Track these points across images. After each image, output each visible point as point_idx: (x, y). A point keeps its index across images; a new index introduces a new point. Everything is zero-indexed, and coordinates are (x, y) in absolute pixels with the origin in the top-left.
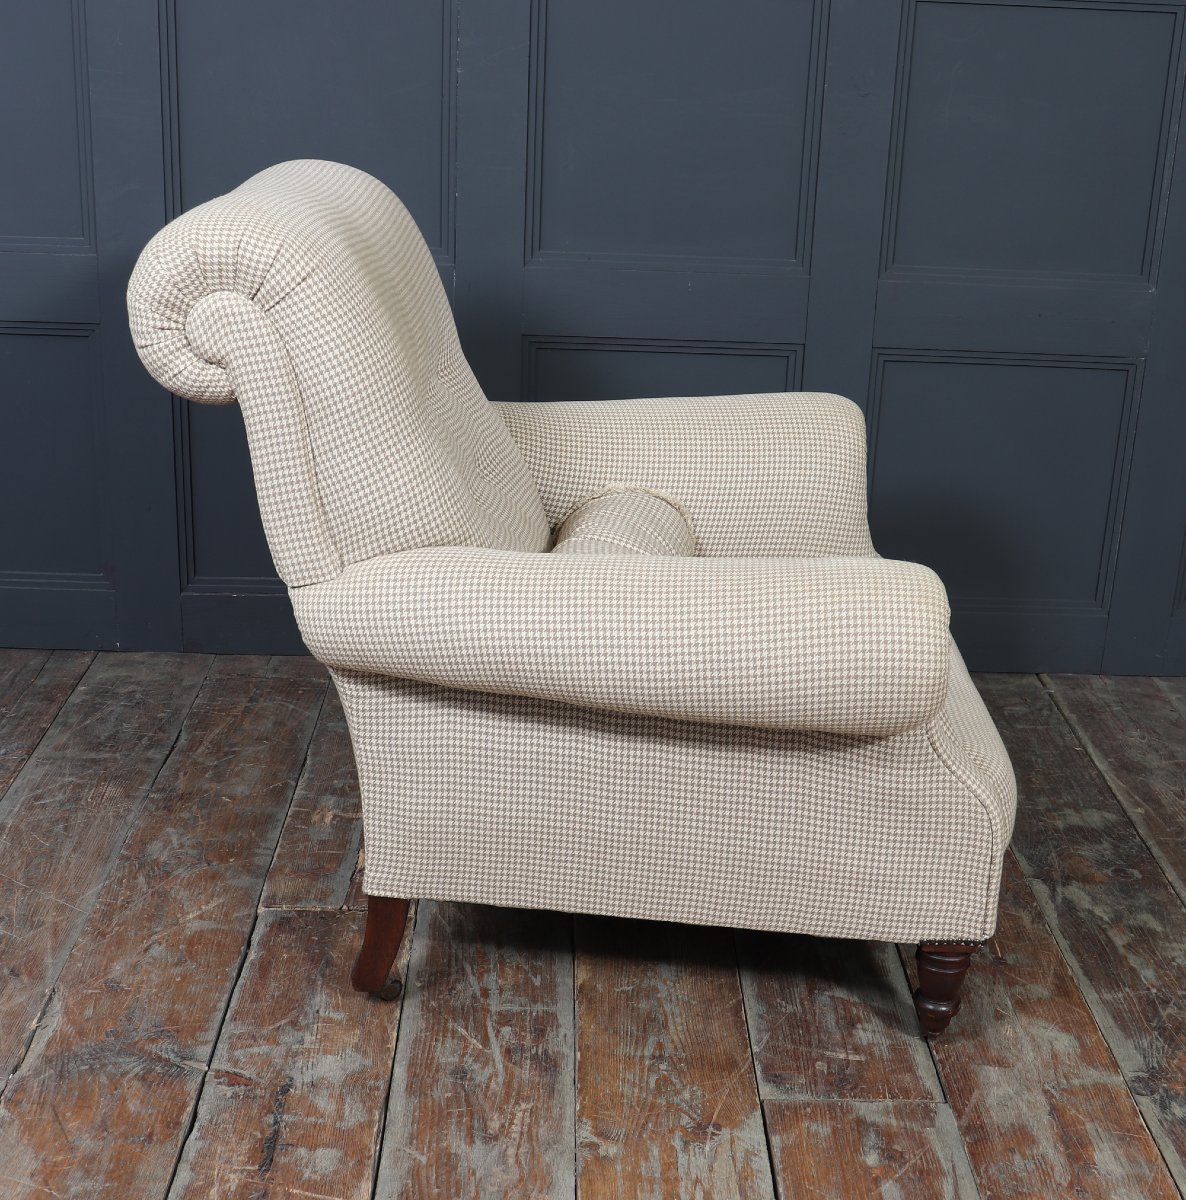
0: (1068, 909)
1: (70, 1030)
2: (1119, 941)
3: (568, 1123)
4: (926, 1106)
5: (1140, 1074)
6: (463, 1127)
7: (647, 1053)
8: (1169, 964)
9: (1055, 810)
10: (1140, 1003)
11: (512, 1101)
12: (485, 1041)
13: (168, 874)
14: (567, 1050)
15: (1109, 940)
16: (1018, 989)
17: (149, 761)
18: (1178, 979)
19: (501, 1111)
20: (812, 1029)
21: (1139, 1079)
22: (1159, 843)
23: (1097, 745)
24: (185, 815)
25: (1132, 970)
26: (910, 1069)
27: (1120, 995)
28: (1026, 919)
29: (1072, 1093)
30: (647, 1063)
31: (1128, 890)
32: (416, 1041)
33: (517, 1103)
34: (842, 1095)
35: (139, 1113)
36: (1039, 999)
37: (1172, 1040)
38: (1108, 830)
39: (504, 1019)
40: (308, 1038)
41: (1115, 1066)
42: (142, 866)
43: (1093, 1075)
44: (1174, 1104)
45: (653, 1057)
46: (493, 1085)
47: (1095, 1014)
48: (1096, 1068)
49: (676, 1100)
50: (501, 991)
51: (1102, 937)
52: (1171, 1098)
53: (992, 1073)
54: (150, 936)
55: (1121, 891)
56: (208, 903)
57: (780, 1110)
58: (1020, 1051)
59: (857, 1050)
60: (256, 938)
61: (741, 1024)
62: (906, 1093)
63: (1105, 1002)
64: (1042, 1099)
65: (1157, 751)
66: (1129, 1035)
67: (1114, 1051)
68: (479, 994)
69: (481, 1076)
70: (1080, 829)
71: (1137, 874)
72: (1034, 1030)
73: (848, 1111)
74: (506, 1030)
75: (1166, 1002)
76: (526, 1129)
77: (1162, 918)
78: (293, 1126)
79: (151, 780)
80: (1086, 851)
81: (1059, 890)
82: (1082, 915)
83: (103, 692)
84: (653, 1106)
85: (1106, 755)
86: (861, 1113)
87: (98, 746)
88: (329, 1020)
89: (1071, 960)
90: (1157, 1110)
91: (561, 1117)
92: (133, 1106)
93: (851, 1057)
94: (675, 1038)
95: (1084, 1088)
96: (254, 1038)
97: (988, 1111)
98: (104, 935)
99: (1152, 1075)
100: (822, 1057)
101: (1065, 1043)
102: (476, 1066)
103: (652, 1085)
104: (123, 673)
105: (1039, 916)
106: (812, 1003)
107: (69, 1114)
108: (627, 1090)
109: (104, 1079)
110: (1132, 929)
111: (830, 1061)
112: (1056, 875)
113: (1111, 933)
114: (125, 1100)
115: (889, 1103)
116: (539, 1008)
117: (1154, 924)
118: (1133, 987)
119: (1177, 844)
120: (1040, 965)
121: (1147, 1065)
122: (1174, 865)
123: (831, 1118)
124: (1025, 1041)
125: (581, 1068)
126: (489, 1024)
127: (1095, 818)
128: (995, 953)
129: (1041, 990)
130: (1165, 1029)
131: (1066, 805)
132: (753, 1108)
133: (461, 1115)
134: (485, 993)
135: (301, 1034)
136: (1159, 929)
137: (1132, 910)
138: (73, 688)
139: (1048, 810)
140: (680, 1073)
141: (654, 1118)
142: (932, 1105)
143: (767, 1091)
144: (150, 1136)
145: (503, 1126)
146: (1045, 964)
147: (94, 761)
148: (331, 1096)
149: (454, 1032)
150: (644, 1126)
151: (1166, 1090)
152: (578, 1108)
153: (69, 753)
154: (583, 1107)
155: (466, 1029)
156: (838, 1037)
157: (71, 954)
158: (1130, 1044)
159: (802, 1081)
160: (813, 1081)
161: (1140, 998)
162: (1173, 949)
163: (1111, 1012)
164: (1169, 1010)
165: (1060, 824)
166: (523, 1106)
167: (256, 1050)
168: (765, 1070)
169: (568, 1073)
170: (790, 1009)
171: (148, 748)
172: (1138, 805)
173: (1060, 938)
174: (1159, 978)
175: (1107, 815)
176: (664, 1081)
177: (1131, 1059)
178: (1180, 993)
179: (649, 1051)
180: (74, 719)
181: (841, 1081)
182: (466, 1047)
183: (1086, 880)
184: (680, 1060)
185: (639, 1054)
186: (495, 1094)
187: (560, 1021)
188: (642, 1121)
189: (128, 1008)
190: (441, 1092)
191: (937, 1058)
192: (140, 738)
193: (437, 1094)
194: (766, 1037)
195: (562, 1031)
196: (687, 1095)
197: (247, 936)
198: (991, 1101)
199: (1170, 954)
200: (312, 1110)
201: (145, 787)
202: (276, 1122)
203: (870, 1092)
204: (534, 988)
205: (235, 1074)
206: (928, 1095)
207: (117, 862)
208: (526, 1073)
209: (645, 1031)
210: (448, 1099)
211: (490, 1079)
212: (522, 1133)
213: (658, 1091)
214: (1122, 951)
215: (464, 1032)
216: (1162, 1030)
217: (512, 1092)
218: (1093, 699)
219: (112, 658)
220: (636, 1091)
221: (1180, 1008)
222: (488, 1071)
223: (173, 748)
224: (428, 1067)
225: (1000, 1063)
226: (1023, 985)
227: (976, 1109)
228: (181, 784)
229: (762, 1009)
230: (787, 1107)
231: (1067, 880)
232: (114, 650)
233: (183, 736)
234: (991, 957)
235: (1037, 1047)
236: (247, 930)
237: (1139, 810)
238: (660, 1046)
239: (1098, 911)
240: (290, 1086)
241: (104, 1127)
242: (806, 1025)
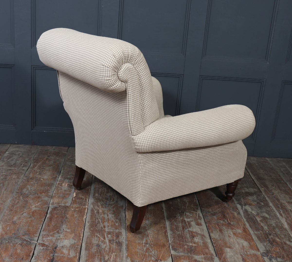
0: (246, 211)
1: (4, 232)
2: (259, 219)
3: (124, 258)
4: (212, 257)
5: (264, 252)
6: (99, 259)
7: (143, 242)
8: (271, 225)
9: (242, 188)
10: (264, 234)
11: (111, 253)
12: (104, 238)
13: (28, 196)
14: (124, 241)
15: (256, 219)
16: (234, 230)
17: (23, 170)
18: (273, 229)
19: (108, 255)
20: (184, 238)
21: (264, 253)
22: (268, 197)
23: (252, 173)
24: (32, 183)
25: (262, 226)
26: (208, 248)
27: (259, 232)
28: (236, 214)
29: (248, 256)
30: (144, 244)
31: (260, 207)
32: (88, 238)
33: (112, 253)
34: (191, 254)
35: (20, 253)
36: (239, 233)
37: (272, 244)
38: (255, 193)
39: (109, 233)
40: (61, 236)
41: (258, 250)
42: (21, 194)
43: (253, 252)
44: (273, 259)
45: (145, 243)
46: (106, 249)
47: (253, 237)
48: (253, 250)
49: (151, 254)
50: (108, 226)
51: (254, 218)
52: (272, 258)
53: (228, 250)
54: (23, 211)
55: (259, 208)
56: (37, 204)
57: (176, 257)
58: (235, 245)
59: (194, 243)
60: (49, 212)
61: (166, 236)
62: (207, 254)
63: (255, 234)
64: (240, 257)
65: (267, 175)
66: (261, 242)
67: (258, 246)
68: (103, 227)
69: (103, 247)
70: (248, 193)
71: (263, 204)
72: (238, 240)
73: (193, 257)
74: (109, 236)
75: (270, 235)
76: (114, 259)
77: (269, 214)
78: (58, 256)
79: (24, 174)
80: (250, 198)
81: (244, 207)
82: (249, 213)
83: (12, 154)
84: (145, 255)
85: (254, 175)
86: (196, 258)
87: (11, 166)
88: (67, 231)
89: (246, 223)
90: (269, 260)
91: (123, 257)
92: (19, 251)
93: (193, 245)
94: (150, 239)
95: (251, 255)
96: (48, 235)
97: (227, 259)
98: (12, 210)
99: (267, 252)
100: (186, 245)
101: (246, 244)
102: (102, 244)
103: (145, 250)
104: (17, 149)
105: (239, 213)
106: (184, 232)
107: (3, 253)
108: (139, 251)
109: (12, 245)
110: (261, 217)
111: (188, 246)
112: (243, 203)
113: (257, 218)
114: (17, 250)
115: (203, 256)
116: (117, 231)
117: (267, 216)
118: (262, 231)
119: (272, 197)
120: (239, 225)
121: (266, 249)
122: (272, 202)
123: (189, 259)
124: (236, 242)
125: (128, 246)
126: (105, 234)
127: (252, 190)
128: (228, 221)
129: (240, 231)
130: (270, 241)
131: (245, 187)
132: (170, 256)
133: (98, 255)
134: (104, 227)
135: (59, 235)
136: (268, 217)
137: (261, 212)
138: (5, 152)
139: (240, 188)
140: (152, 247)
141: (145, 258)
142: (213, 257)
143: (173, 252)
144: (23, 258)
145: (109, 258)
146: (240, 225)
147: (10, 170)
148: (67, 249)
149: (97, 236)
150: (143, 260)
151: (271, 256)
152: (127, 255)
153: (4, 167)
154: (128, 255)
155: (100, 235)
156: (190, 240)
157: (4, 215)
158: (262, 244)
159: (181, 250)
160: (184, 251)
161: (264, 233)
162: (272, 222)
163: (257, 236)
164: (271, 236)
165: (243, 191)
166: (114, 254)
167: (48, 238)
168: (172, 247)
169: (124, 247)
170: (178, 233)
171: (23, 167)
172: (262, 187)
173: (244, 218)
174: (268, 229)
175: (255, 189)
176: (147, 249)
177: (262, 247)
178: (274, 232)
179: (144, 242)
180: (5, 160)
181: (191, 250)
182: (100, 239)
183: (250, 205)
184: (152, 244)
185: (142, 242)
186: (107, 251)
187: (122, 234)
188: (142, 258)
189: (18, 228)
190: (94, 250)
191: (214, 245)
192: (21, 164)
193: (92, 250)
194: (172, 240)
195: (123, 236)
196: (153, 253)
197: (47, 212)
198: (228, 256)
199: (271, 223)
200: (62, 253)
201: (23, 176)
202: (53, 256)
203: (198, 254)
204: (116, 226)
205: (43, 244)
206: (212, 255)
207: (16, 193)
208: (114, 246)
209: (143, 237)
210: (95, 252)
211: (105, 247)
212: (113, 260)
213: (146, 251)
214: (259, 222)
215: (99, 235)
216: (269, 241)
217: (111, 251)
218: (251, 162)
219: (15, 146)
220: (141, 251)
221: (274, 236)
222: (105, 245)
223: (29, 167)
224: (90, 244)
225: (230, 247)
226: (235, 229)
227: (224, 258)
228: (31, 175)
229: (171, 233)
230: (178, 256)
231: (245, 205)
232: (15, 144)
233: (32, 164)
234: (227, 222)
235: (239, 244)
236: (47, 210)
237: (263, 189)
238: (147, 241)
239: (253, 212)
240: (57, 247)
241: (11, 256)
242: (182, 237)
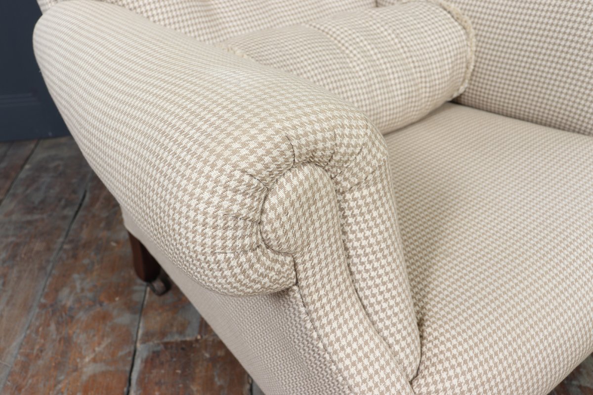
13: (72, 318)
17: (64, 218)
24: (86, 261)
42: (54, 313)
54: (55, 386)
56: (99, 344)
60: (135, 376)
79: (64, 233)
83: (41, 168)
87: (31, 210)
104: (53, 152)
138: (22, 167)
147: (29, 223)
153: (14, 217)
171: (64, 207)
180: (20, 190)
192: (60, 200)
197: (128, 375)
201: (61, 239)
207: (37, 310)
219: (48, 143)
223: (81, 205)
228: (85, 235)
232: (48, 138)
233: (88, 195)
236: (128, 368)
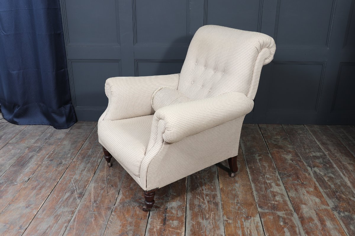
0: (315, 173)
1: (124, 197)
2: (326, 179)
3: (221, 216)
4: (291, 213)
5: (334, 207)
6: (201, 217)
7: (235, 202)
8: (336, 184)
9: (310, 152)
10: (332, 192)
11: (210, 212)
12: (204, 199)
14: (220, 201)
15: (324, 179)
16: (307, 189)
18: (339, 187)
19: (208, 214)
20: (267, 197)
21: (333, 208)
22: (332, 159)
23: (317, 139)
25: (329, 185)
26: (287, 205)
27: (328, 190)
28: (307, 175)
29: (320, 210)
30: (235, 204)
31: (327, 169)
32: (190, 200)
33: (211, 212)
34: (274, 210)
35: (139, 214)
36: (311, 191)
37: (339, 200)
38: (321, 157)
39: (207, 195)
40: (169, 199)
41: (328, 205)
43: (324, 207)
44: (341, 213)
45: (237, 203)
46: (206, 208)
47: (323, 194)
48: (324, 205)
49: (242, 211)
50: (206, 189)
51: (322, 179)
52: (340, 212)
53: (304, 206)
55: (325, 169)
57: (262, 213)
58: (309, 202)
59: (276, 201)
61: (253, 196)
62: (287, 210)
63: (325, 192)
64: (314, 211)
66: (330, 199)
67: (328, 202)
68: (201, 190)
69: (204, 207)
70: (316, 156)
71: (328, 166)
72: (311, 197)
73: (276, 214)
74: (207, 197)
75: (337, 192)
76: (213, 217)
77: (334, 175)
78: (169, 216)
80: (317, 161)
81: (313, 168)
82: (318, 174)
84: (238, 213)
85: (319, 141)
86: (279, 214)
88: (172, 195)
89: (317, 183)
90: (338, 214)
91: (220, 215)
92: (138, 212)
93: (275, 203)
94: (240, 199)
95: (322, 209)
96: (159, 198)
97: (304, 214)
99: (336, 207)
100: (270, 203)
101: (317, 200)
102: (203, 205)
103: (237, 208)
105: (309, 174)
106: (266, 192)
107: (126, 214)
108: (232, 210)
109: (131, 207)
110: (328, 177)
111: (271, 204)
112: (312, 166)
113: (324, 178)
114: (136, 211)
115: (284, 212)
116: (213, 193)
117: (332, 176)
118: (330, 189)
119: (335, 159)
120: (311, 184)
121: (335, 205)
122: (335, 164)
123: (273, 215)
124: (310, 199)
125: (223, 205)
126: (204, 196)
127: (318, 154)
128: (301, 181)
129: (312, 189)
130: (337, 197)
131: (312, 151)
132: (257, 213)
133: (201, 214)
134: (203, 190)
135: (168, 198)
136: (334, 177)
137: (328, 173)
139: (309, 152)
140: (242, 206)
141: (238, 215)
142: (292, 213)
143: (259, 210)
144: (142, 218)
145: (209, 217)
146: (312, 184)
148: (175, 210)
149: (197, 198)
150: (236, 217)
151: (339, 210)
152: (223, 213)
154: (224, 213)
155: (200, 197)
156: (272, 199)
158: (331, 201)
159: (266, 208)
160: (268, 208)
161: (332, 191)
162: (337, 181)
163: (326, 194)
164: (338, 194)
165: (311, 155)
166: (212, 212)
167: (160, 201)
168: (259, 205)
169: (220, 206)
170: (262, 193)
172: (326, 151)
173: (314, 179)
174: (335, 187)
175: (321, 153)
176: (239, 208)
177: (331, 203)
178: (340, 190)
179: (236, 201)
181: (274, 208)
182: (200, 201)
183: (318, 167)
184: (242, 203)
185: (234, 202)
186: (207, 210)
187: (218, 196)
188: (236, 216)
190: (196, 209)
191: (292, 203)
193: (195, 210)
194: (258, 199)
195: (218, 197)
196: (244, 211)
198: (304, 212)
199: (336, 182)
200: (172, 213)
202: (165, 216)
203: (280, 210)
204: (212, 189)
205: (156, 206)
206: (291, 211)
208: (212, 206)
209: (234, 197)
210: (198, 211)
211: (205, 207)
212: (213, 218)
213: (238, 210)
214: (327, 181)
215: (199, 198)
216: (337, 198)
217: (210, 210)
220: (234, 209)
221: (340, 193)
222: (205, 205)
224: (193, 205)
225: (305, 204)
226: (308, 188)
227: (301, 213)
229: (257, 193)
230: (264, 213)
231: (314, 167)
234: (301, 182)
235: (312, 201)
237: (327, 152)
238: (237, 200)
239: (321, 173)
240: (167, 208)
241: (133, 216)
242: (266, 196)
